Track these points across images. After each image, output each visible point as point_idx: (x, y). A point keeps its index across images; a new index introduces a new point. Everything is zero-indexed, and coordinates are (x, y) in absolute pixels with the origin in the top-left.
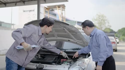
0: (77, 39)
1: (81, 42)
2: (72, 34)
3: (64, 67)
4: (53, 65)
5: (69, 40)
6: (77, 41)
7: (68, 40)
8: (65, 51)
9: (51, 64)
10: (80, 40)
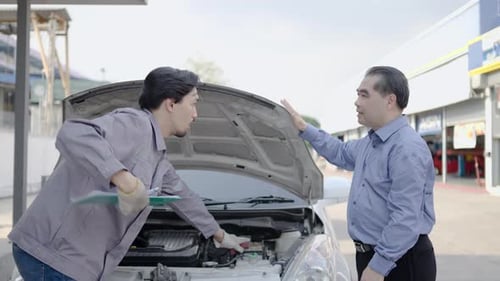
0: (276, 163)
1: (291, 175)
2: (261, 142)
3: (264, 274)
4: (207, 266)
5: (243, 167)
6: (272, 168)
7: (238, 166)
8: (225, 208)
9: (200, 265)
10: (287, 166)
